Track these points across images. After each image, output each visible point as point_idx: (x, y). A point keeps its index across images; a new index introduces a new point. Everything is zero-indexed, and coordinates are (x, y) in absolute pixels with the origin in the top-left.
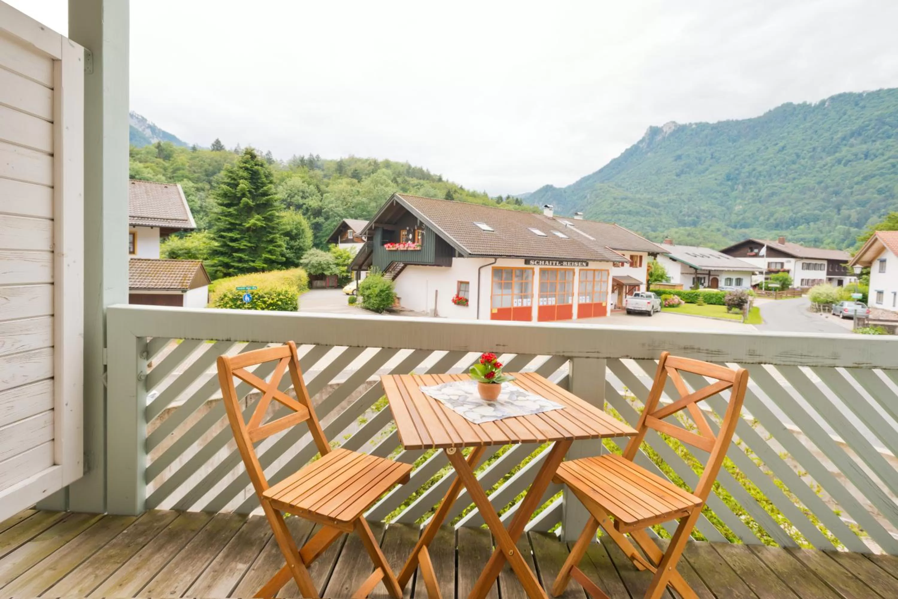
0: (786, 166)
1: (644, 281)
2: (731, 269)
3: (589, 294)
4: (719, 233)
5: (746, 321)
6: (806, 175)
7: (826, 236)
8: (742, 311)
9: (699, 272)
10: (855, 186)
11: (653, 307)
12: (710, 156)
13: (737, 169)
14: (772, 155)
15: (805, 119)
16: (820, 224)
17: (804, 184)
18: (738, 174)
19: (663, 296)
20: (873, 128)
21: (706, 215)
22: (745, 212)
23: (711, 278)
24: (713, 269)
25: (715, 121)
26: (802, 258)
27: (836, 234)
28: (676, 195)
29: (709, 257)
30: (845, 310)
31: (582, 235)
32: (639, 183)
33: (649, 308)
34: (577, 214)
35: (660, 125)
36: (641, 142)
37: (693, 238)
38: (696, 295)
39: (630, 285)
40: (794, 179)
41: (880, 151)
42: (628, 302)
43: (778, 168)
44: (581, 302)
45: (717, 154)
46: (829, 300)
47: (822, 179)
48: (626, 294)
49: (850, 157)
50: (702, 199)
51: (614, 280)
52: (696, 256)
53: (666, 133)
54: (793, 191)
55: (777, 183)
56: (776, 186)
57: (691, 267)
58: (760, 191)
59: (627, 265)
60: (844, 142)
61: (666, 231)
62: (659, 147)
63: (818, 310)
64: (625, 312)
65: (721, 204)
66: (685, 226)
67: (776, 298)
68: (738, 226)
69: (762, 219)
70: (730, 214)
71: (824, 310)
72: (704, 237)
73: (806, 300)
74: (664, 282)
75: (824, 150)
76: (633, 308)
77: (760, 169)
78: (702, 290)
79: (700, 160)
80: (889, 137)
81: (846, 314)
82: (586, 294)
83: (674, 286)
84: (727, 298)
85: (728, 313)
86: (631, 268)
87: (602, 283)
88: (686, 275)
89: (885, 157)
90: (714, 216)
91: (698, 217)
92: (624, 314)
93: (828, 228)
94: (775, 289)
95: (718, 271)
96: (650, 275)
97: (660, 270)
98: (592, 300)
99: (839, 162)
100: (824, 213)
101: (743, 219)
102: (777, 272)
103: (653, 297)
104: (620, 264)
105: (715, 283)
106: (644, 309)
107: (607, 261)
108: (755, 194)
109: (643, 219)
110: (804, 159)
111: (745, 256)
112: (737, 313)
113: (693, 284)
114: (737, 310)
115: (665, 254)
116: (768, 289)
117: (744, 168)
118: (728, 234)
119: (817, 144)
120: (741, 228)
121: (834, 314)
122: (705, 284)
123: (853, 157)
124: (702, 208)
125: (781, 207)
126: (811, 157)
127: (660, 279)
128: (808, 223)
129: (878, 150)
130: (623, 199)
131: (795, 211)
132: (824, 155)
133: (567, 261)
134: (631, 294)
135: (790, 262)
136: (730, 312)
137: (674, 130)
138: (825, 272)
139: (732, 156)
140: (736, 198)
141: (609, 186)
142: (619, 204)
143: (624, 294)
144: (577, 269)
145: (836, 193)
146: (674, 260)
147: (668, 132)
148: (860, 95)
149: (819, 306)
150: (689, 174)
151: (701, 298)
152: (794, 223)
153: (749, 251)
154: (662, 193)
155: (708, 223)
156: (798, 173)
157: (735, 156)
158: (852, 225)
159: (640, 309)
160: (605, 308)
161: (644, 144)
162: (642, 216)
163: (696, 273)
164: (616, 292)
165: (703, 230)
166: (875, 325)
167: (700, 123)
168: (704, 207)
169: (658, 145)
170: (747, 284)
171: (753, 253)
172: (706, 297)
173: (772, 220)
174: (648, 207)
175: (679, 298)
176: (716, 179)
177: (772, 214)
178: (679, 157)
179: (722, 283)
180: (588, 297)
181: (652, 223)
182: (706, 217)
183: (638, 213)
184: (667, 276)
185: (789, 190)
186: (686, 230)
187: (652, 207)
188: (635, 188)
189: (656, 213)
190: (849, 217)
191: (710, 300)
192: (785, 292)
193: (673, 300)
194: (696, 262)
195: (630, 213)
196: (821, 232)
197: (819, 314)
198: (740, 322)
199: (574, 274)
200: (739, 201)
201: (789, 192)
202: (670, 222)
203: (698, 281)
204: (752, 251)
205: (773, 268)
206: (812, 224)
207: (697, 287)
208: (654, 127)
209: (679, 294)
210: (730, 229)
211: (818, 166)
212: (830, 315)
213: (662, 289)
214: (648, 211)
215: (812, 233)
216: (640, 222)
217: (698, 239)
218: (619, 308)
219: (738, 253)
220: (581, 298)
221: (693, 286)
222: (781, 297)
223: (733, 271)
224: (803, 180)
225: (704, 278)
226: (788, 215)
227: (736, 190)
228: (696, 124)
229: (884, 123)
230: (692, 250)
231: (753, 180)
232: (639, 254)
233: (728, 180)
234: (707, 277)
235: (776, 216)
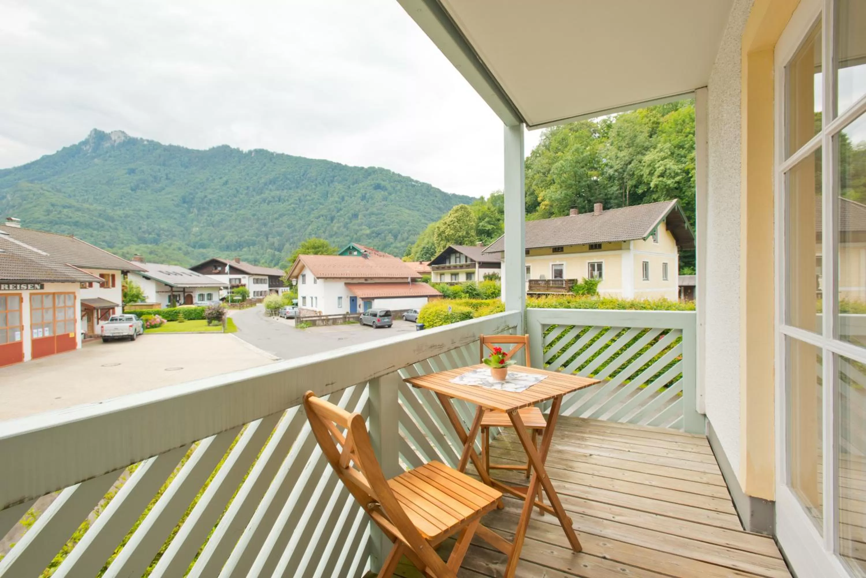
0: (230, 198)
1: (120, 303)
2: (203, 286)
3: (48, 325)
4: (180, 252)
5: (226, 331)
6: (245, 207)
7: (261, 257)
8: (221, 322)
9: (174, 289)
10: (275, 221)
11: (136, 330)
12: (165, 177)
13: (191, 194)
14: (218, 187)
15: (240, 162)
16: (256, 247)
17: (244, 214)
18: (193, 199)
19: (143, 317)
20: (282, 180)
21: (166, 233)
22: (201, 233)
23: (186, 294)
24: (188, 286)
25: (167, 144)
26: (253, 275)
27: (267, 256)
28: (133, 210)
29: (181, 275)
30: (288, 312)
31: (26, 249)
32: (86, 191)
33: (131, 332)
34: (9, 219)
35: (107, 131)
36: (85, 143)
37: (155, 256)
38: (176, 312)
39: (102, 309)
40: (237, 210)
41: (286, 198)
42: (104, 328)
43: (224, 199)
44: (35, 336)
45: (171, 176)
46: (277, 306)
47: (254, 212)
48: (98, 319)
49: (270, 199)
50: (160, 218)
51: (83, 304)
52: (169, 274)
53: (115, 141)
54: (236, 220)
55: (225, 212)
56: (223, 214)
57: (166, 285)
58: (212, 217)
59: (96, 285)
60: (266, 187)
61: (125, 248)
62: (108, 155)
63: (271, 315)
64: (101, 340)
65: (179, 225)
66: (146, 244)
67: (240, 309)
68: (197, 246)
69: (215, 241)
70: (189, 234)
71: (275, 314)
72: (167, 255)
73: (261, 307)
74: (139, 303)
75: (254, 190)
76: (111, 335)
77: (210, 197)
78: (178, 307)
79: (155, 178)
80: (290, 189)
81: (289, 315)
82: (43, 325)
83: (152, 306)
84: (207, 312)
85: (209, 325)
86: (102, 289)
87: (67, 309)
88: (162, 293)
89: (290, 203)
90: (174, 236)
91: (159, 235)
92: (100, 343)
93: (262, 251)
94: (239, 301)
95: (192, 287)
96: (125, 295)
97: (135, 290)
98: (54, 332)
99: (264, 201)
100: (258, 239)
101: (201, 240)
102: (238, 286)
103: (134, 318)
104: (87, 284)
105: (189, 300)
106: (125, 334)
107: (74, 281)
108: (208, 218)
109: (95, 232)
110: (242, 194)
111: (211, 273)
112: (217, 325)
113: (170, 301)
114: (215, 322)
115: (137, 272)
116: (233, 301)
117: (197, 193)
118: (189, 253)
119: (249, 184)
120: (199, 248)
121: (281, 317)
122: (180, 301)
123: (272, 199)
124: (162, 226)
125: (229, 232)
126: (247, 194)
127: (135, 299)
128: (249, 246)
129: (285, 197)
130: (64, 207)
131: (240, 236)
132: (254, 193)
133: (8, 284)
134: (106, 319)
135: (245, 278)
136: (211, 324)
137: (124, 141)
138: (267, 285)
139: (186, 181)
140: (193, 220)
141: (42, 188)
142: (60, 212)
143: (95, 320)
144: (26, 294)
145: (265, 225)
146: (147, 278)
147: (118, 142)
148: (272, 154)
149: (272, 311)
150: (145, 190)
151: (181, 315)
152: (239, 246)
153: (214, 269)
154: (116, 206)
155: (169, 242)
156: (239, 205)
157: (188, 181)
158: (275, 250)
159: (121, 334)
160: (74, 339)
161: (88, 147)
162: (94, 229)
163: (172, 291)
164: (85, 318)
165: (166, 248)
166: (306, 321)
167: (152, 141)
168: (164, 226)
169: (107, 152)
170: (216, 298)
171: (217, 271)
172: (186, 313)
173: (223, 243)
174: (100, 220)
175: (160, 317)
176: (173, 200)
177: (223, 237)
178: (132, 171)
179: (196, 300)
180: (47, 329)
181: (108, 238)
182: (167, 236)
183: (87, 226)
184: (143, 295)
185: (233, 218)
186: (148, 248)
187: (106, 220)
188: (81, 196)
189: (110, 227)
190: (274, 243)
191: (191, 316)
192: (245, 303)
193: (155, 319)
194: (171, 280)
195: (76, 224)
196: (258, 253)
197: (272, 317)
198: (221, 333)
199: (21, 300)
200: (195, 223)
201: (233, 220)
202: (130, 238)
203: (173, 299)
204: (216, 269)
205: (233, 283)
206: (251, 247)
207: (174, 306)
208: (100, 132)
209: (158, 313)
210: (190, 249)
211: (251, 202)
212: (278, 317)
213: (138, 310)
214: (101, 225)
215: (252, 255)
216: (92, 236)
217: (161, 257)
218: (91, 337)
219: (205, 270)
220: (35, 331)
221: (169, 304)
222: (243, 307)
223: (205, 287)
224: (242, 212)
225: (179, 295)
226: (235, 239)
227: (192, 213)
228: (148, 141)
229: (287, 179)
230: (164, 267)
231: (206, 205)
232: (111, 272)
233: (184, 202)
234: (182, 294)
235: (227, 239)
